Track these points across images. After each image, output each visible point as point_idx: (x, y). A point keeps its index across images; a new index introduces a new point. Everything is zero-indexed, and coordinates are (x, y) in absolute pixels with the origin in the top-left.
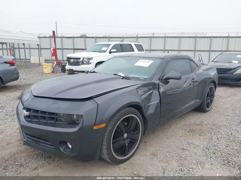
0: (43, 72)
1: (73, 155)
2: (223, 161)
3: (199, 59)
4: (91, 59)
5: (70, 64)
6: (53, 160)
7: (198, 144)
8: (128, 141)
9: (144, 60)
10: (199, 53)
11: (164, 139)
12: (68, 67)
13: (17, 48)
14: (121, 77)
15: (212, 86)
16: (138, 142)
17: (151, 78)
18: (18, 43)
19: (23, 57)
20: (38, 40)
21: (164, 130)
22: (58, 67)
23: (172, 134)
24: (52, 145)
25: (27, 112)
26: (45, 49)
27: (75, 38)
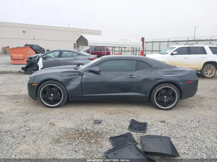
15: (166, 87)
16: (61, 101)
27: (179, 42)
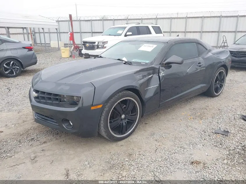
0: (61, 57)
1: (74, 131)
2: (216, 143)
3: (223, 40)
4: (106, 42)
5: (87, 48)
6: (60, 136)
7: (197, 127)
8: (126, 121)
9: (148, 45)
10: (223, 34)
11: (164, 121)
12: (84, 51)
13: (38, 33)
14: (124, 62)
15: (221, 71)
16: (136, 123)
17: (152, 63)
18: (39, 28)
19: (43, 42)
20: (57, 24)
21: (167, 114)
22: (75, 52)
23: (174, 117)
24: (56, 123)
25: (36, 93)
26: (64, 33)
27: (93, 21)
